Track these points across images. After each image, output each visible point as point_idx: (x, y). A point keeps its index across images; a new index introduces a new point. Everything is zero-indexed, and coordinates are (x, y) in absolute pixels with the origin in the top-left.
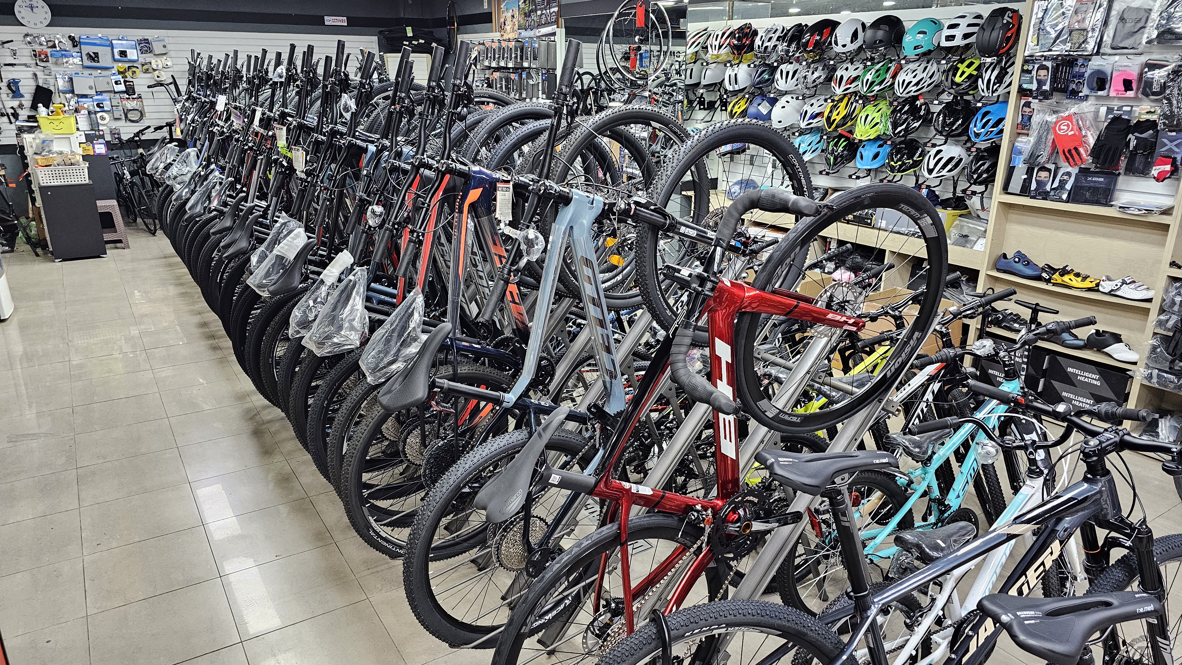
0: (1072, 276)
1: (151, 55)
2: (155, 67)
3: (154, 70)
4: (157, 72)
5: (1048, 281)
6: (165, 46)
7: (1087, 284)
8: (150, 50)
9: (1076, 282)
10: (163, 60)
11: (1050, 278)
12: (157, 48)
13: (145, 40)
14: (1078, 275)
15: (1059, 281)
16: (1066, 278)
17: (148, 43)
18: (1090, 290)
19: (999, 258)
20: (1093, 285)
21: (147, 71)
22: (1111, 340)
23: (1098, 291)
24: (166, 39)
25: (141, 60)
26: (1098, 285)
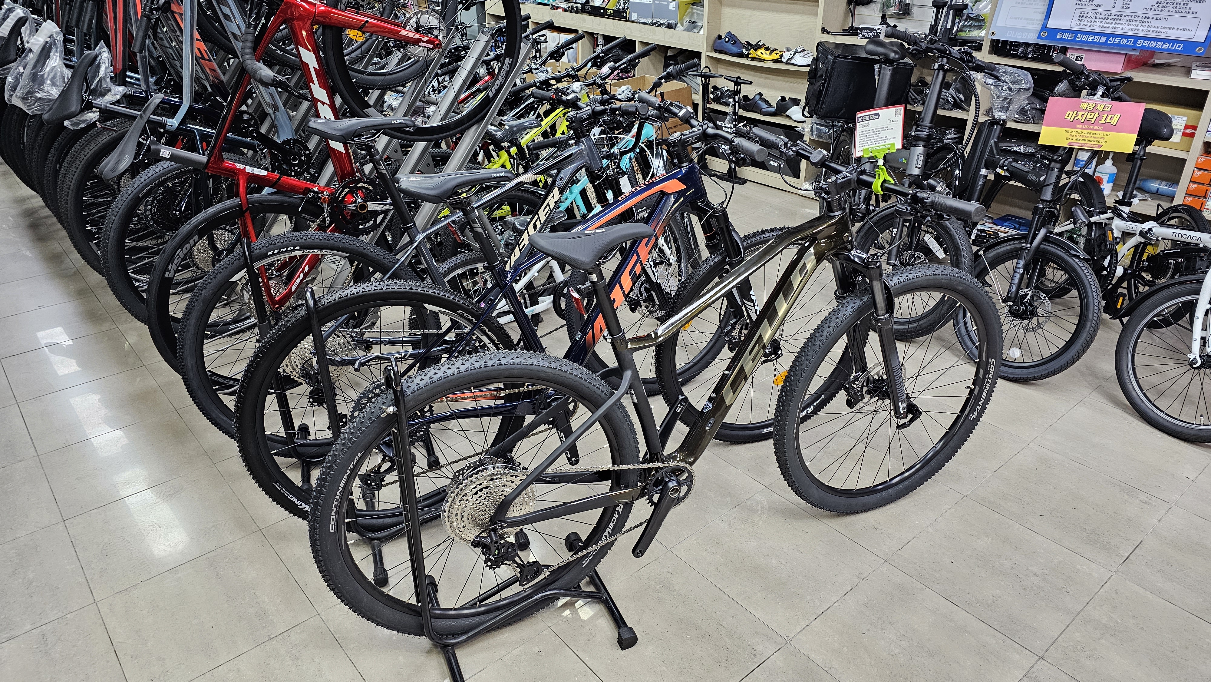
0: (763, 50)
5: (747, 56)
7: (774, 56)
9: (766, 55)
11: (748, 54)
14: (767, 49)
15: (754, 56)
16: (759, 52)
18: (776, 61)
19: (715, 41)
20: (778, 57)
22: (790, 103)
23: (781, 62)
26: (781, 56)
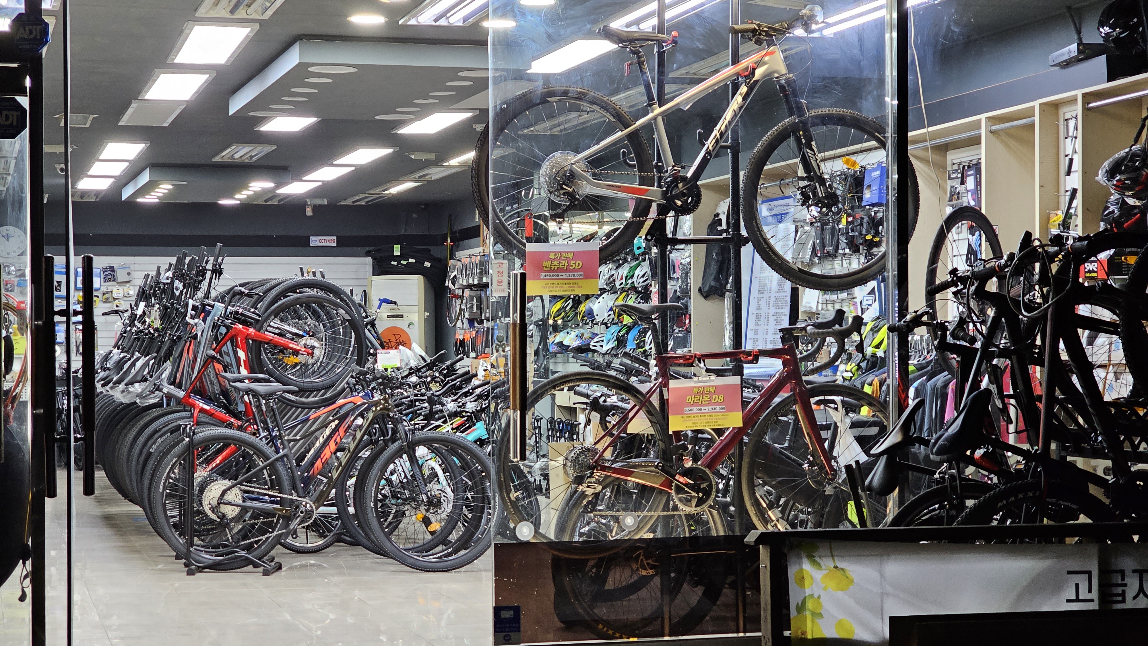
1: (115, 283)
2: (115, 295)
3: (115, 299)
4: (117, 301)
6: (129, 274)
8: (113, 279)
10: (125, 288)
12: (121, 276)
13: (110, 267)
17: (113, 271)
21: (106, 301)
24: (132, 267)
25: (103, 289)
